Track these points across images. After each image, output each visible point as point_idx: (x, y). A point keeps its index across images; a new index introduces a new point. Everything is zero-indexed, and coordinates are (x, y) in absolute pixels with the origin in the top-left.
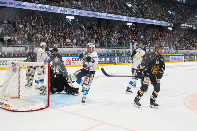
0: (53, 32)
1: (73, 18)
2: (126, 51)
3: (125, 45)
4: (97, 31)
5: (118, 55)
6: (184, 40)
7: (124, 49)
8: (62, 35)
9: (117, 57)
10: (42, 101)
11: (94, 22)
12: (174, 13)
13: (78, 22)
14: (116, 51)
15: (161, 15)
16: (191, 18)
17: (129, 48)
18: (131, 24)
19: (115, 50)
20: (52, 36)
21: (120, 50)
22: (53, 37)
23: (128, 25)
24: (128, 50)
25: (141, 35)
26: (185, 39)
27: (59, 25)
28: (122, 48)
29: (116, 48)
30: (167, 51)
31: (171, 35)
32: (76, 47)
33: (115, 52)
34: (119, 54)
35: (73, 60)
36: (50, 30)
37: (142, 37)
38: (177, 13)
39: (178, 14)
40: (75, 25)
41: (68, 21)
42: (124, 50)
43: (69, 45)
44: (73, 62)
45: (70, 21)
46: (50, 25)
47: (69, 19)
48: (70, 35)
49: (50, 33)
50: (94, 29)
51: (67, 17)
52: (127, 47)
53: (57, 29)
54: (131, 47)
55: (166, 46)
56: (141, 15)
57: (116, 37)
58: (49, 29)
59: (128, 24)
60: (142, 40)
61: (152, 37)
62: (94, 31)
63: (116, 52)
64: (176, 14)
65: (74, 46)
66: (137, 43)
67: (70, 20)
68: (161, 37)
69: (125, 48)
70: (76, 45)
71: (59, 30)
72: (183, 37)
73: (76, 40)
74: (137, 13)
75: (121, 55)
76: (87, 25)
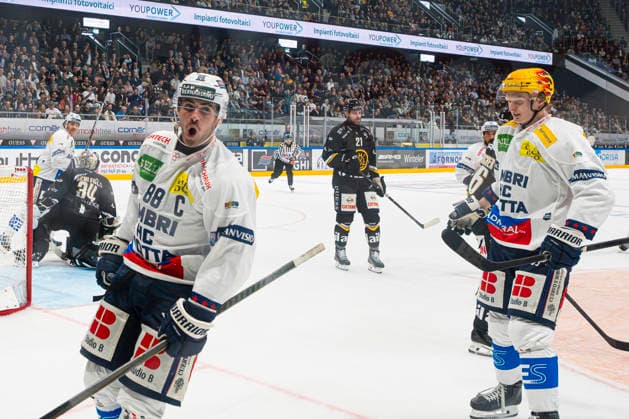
0: (43, 68)
1: (105, 24)
2: (276, 132)
3: (272, 112)
4: (182, 67)
5: (250, 145)
6: (476, 96)
7: (269, 123)
8: (71, 79)
9: (246, 151)
10: (10, 289)
11: (171, 38)
12: (440, 7)
13: (119, 36)
14: (245, 130)
15: (395, 12)
16: (500, 24)
17: (286, 123)
18: (294, 44)
19: (242, 127)
20: (37, 80)
21: (257, 129)
22: (43, 85)
23: (285, 48)
24: (282, 129)
25: (326, 80)
26: (479, 92)
27: (60, 48)
28: (262, 123)
29: (243, 122)
30: (416, 132)
31: (431, 81)
32: (114, 118)
33: (241, 134)
34: (254, 140)
35: (106, 157)
36: (34, 64)
37: (330, 85)
38: (449, 7)
39: (454, 10)
40: (111, 47)
41: (90, 35)
42: (268, 127)
43: (92, 110)
44: (103, 166)
45: (94, 35)
46: (34, 48)
47: (92, 28)
48: (97, 79)
49: (34, 71)
50: (172, 59)
51: (87, 22)
52: (279, 120)
53: (54, 60)
54: (293, 117)
55: (414, 117)
56: (326, 15)
57: (243, 87)
58: (31, 60)
59: (283, 43)
60: (330, 97)
61: (365, 86)
62: (173, 67)
63: (245, 136)
64: (447, 11)
65: (106, 113)
66: (313, 106)
67: (96, 32)
68: (395, 87)
69: (272, 121)
70: (116, 109)
71: (61, 62)
72: (471, 88)
73: (114, 95)
74: (312, 8)
75: (261, 144)
76: (150, 48)
